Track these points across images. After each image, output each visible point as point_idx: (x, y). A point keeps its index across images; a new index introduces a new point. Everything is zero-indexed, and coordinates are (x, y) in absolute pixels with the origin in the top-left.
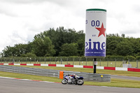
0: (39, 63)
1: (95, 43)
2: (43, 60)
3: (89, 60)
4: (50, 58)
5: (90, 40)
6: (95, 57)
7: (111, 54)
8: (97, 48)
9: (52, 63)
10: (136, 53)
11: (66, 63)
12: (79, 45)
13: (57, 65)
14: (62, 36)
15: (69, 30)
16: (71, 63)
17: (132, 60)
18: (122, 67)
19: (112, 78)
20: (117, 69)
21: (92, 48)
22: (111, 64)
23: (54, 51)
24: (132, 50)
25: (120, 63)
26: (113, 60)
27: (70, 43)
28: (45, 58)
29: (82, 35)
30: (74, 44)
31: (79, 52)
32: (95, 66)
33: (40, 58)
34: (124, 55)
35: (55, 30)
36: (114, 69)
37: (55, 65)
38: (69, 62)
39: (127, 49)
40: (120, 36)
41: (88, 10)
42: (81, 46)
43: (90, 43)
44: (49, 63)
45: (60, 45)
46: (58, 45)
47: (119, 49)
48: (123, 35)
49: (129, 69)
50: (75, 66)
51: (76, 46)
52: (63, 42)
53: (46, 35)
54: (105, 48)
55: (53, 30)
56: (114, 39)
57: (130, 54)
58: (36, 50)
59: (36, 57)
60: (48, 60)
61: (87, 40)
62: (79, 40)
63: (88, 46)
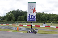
0: (8, 24)
1: (31, 16)
2: (10, 23)
3: (29, 23)
4: (13, 22)
5: (29, 15)
6: (32, 21)
7: (38, 20)
8: (32, 18)
9: (14, 24)
10: (49, 20)
11: (20, 24)
12: (25, 16)
13: (16, 25)
14: (18, 13)
15: (21, 11)
16: (22, 24)
17: (47, 23)
18: (43, 26)
19: (38, 30)
20: (41, 26)
21: (30, 18)
22: (38, 24)
23: (15, 19)
24: (47, 18)
25: (42, 24)
26: (39, 22)
27: (21, 16)
28: (11, 22)
29: (26, 13)
30: (23, 16)
31: (25, 20)
32: (32, 25)
33: (9, 22)
34: (44, 20)
35: (15, 11)
36: (39, 26)
37: (15, 25)
38: (21, 24)
39: (45, 18)
40: (42, 13)
41: (28, 2)
42: (26, 17)
43: (29, 16)
44: (13, 24)
45: (17, 17)
46: (16, 17)
47: (42, 18)
48: (43, 13)
49: (46, 26)
50: (23, 25)
51: (24, 17)
52: (18, 15)
53: (11, 13)
54: (36, 18)
55: (14, 11)
56: (39, 14)
57: (46, 20)
58: (7, 19)
59: (7, 22)
60: (12, 23)
61: (28, 15)
62: (25, 15)
63: (29, 17)
